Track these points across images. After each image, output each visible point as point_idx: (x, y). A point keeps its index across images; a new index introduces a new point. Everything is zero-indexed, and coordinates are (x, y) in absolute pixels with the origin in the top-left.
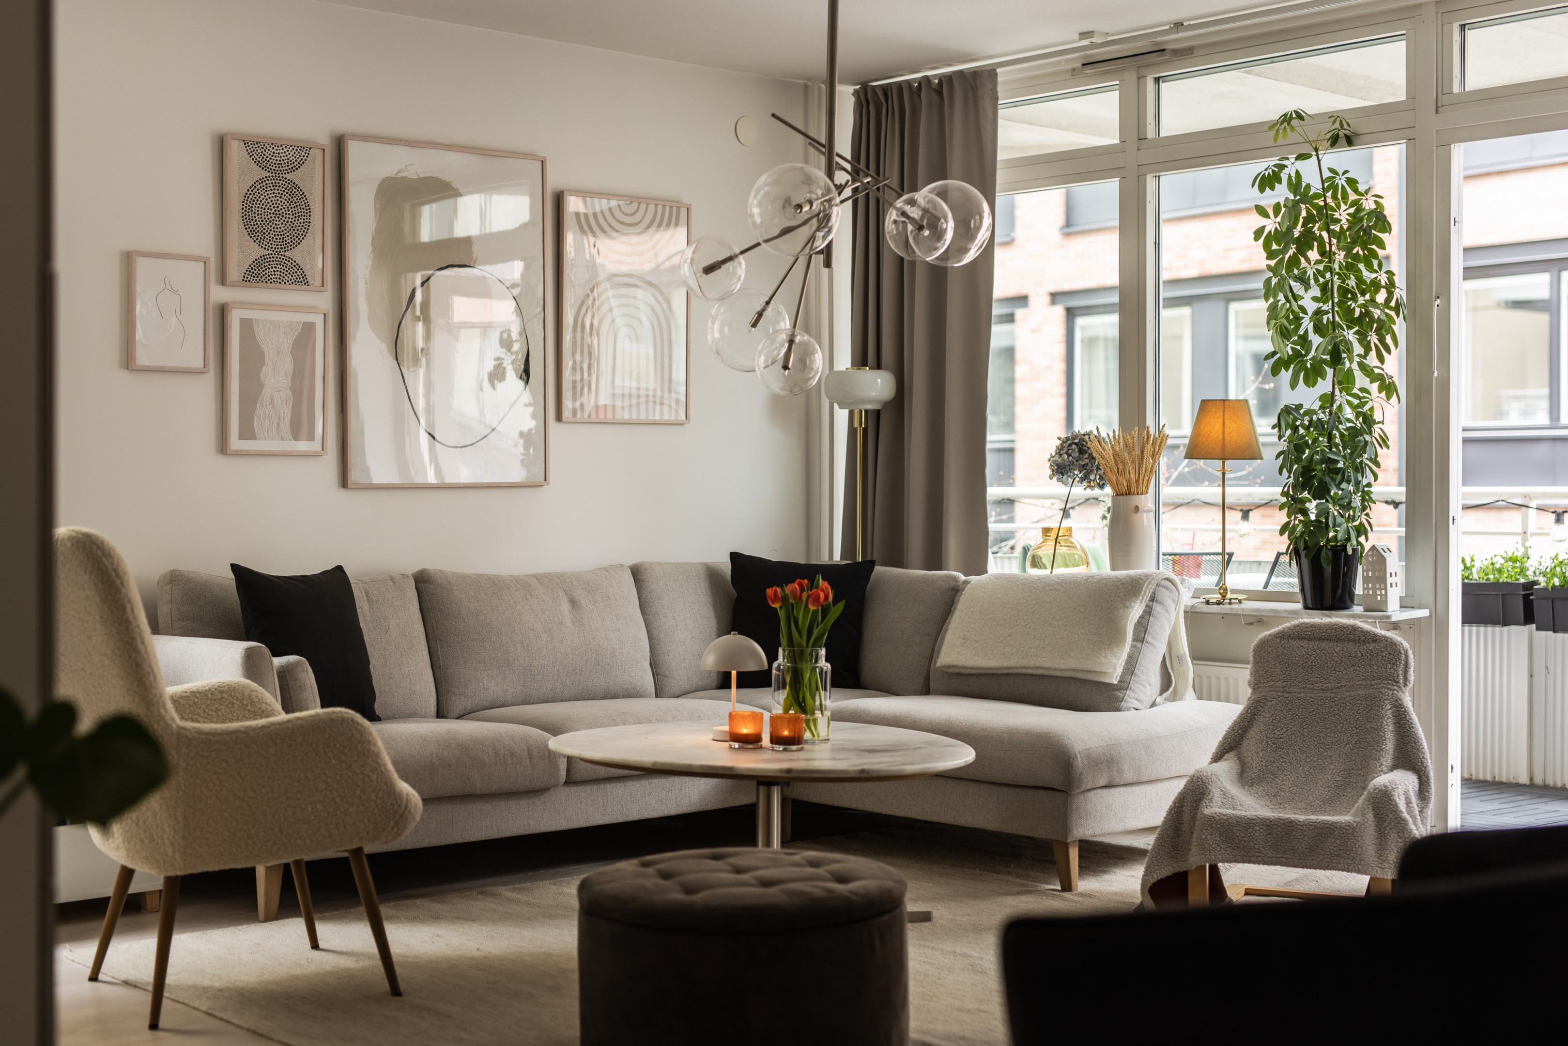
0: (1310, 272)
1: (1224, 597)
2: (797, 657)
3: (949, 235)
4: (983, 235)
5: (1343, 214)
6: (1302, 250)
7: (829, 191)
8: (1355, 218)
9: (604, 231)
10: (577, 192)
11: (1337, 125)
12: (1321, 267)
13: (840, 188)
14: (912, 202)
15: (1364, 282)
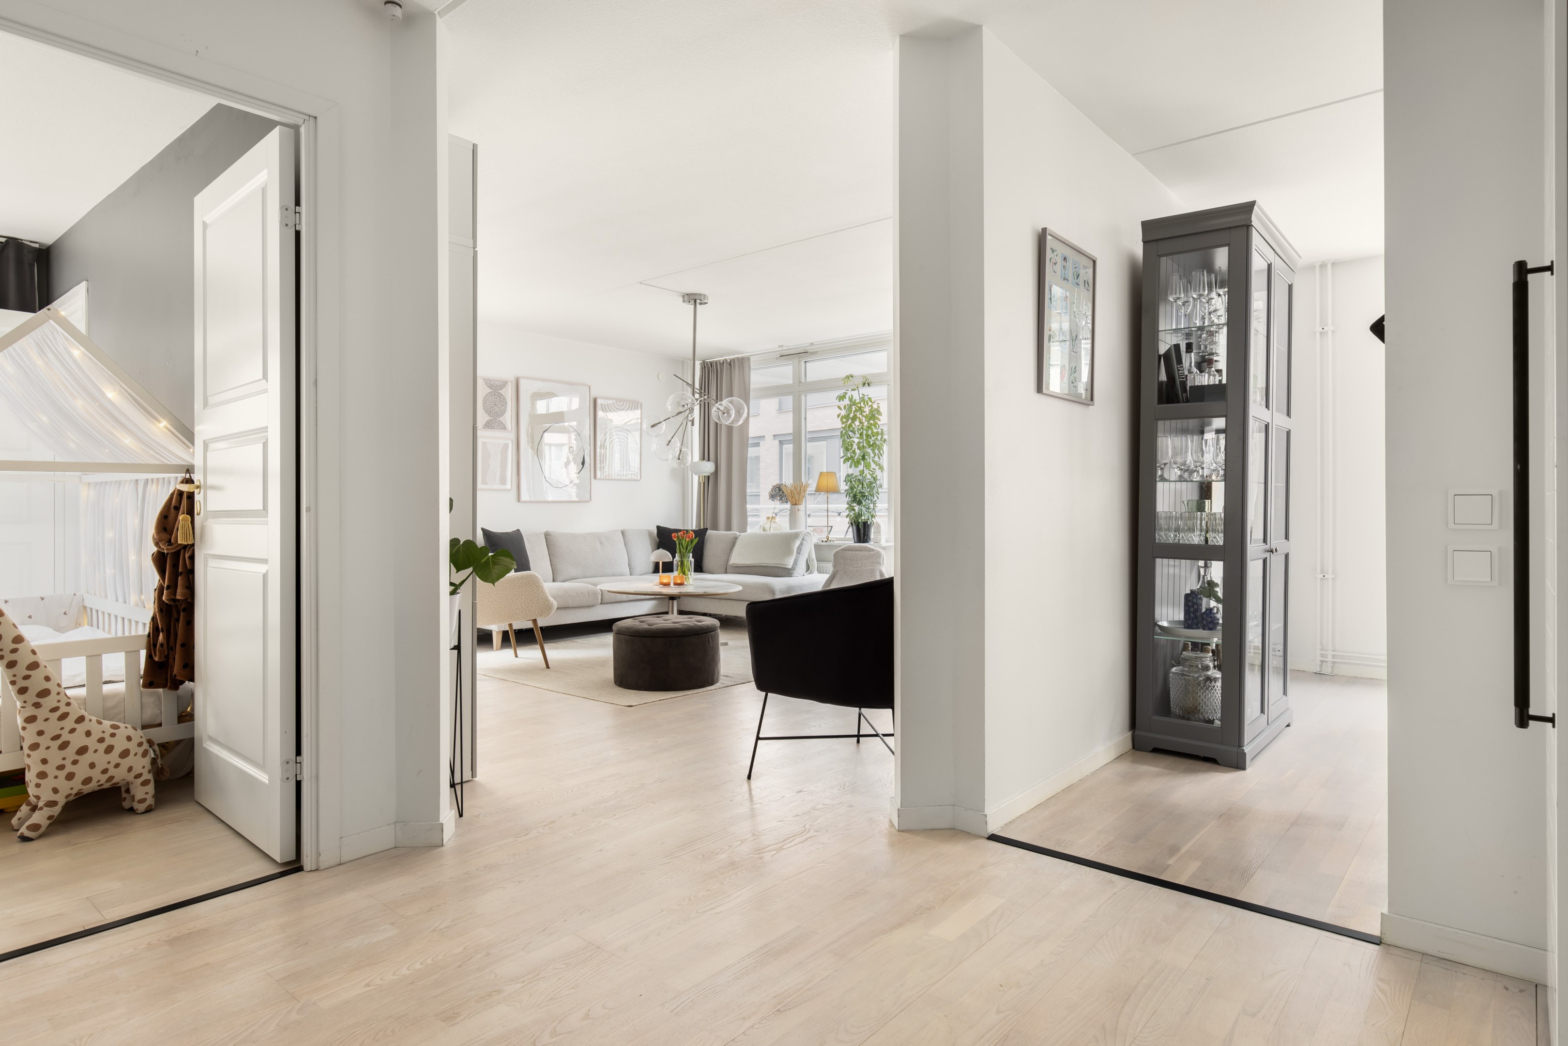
0: (856, 429)
1: (828, 540)
2: (682, 556)
3: (733, 416)
4: (745, 415)
5: (867, 410)
6: (853, 422)
7: (693, 400)
8: (871, 411)
9: (614, 411)
10: (602, 398)
11: (865, 379)
12: (860, 427)
13: (697, 400)
14: (721, 405)
15: (874, 433)
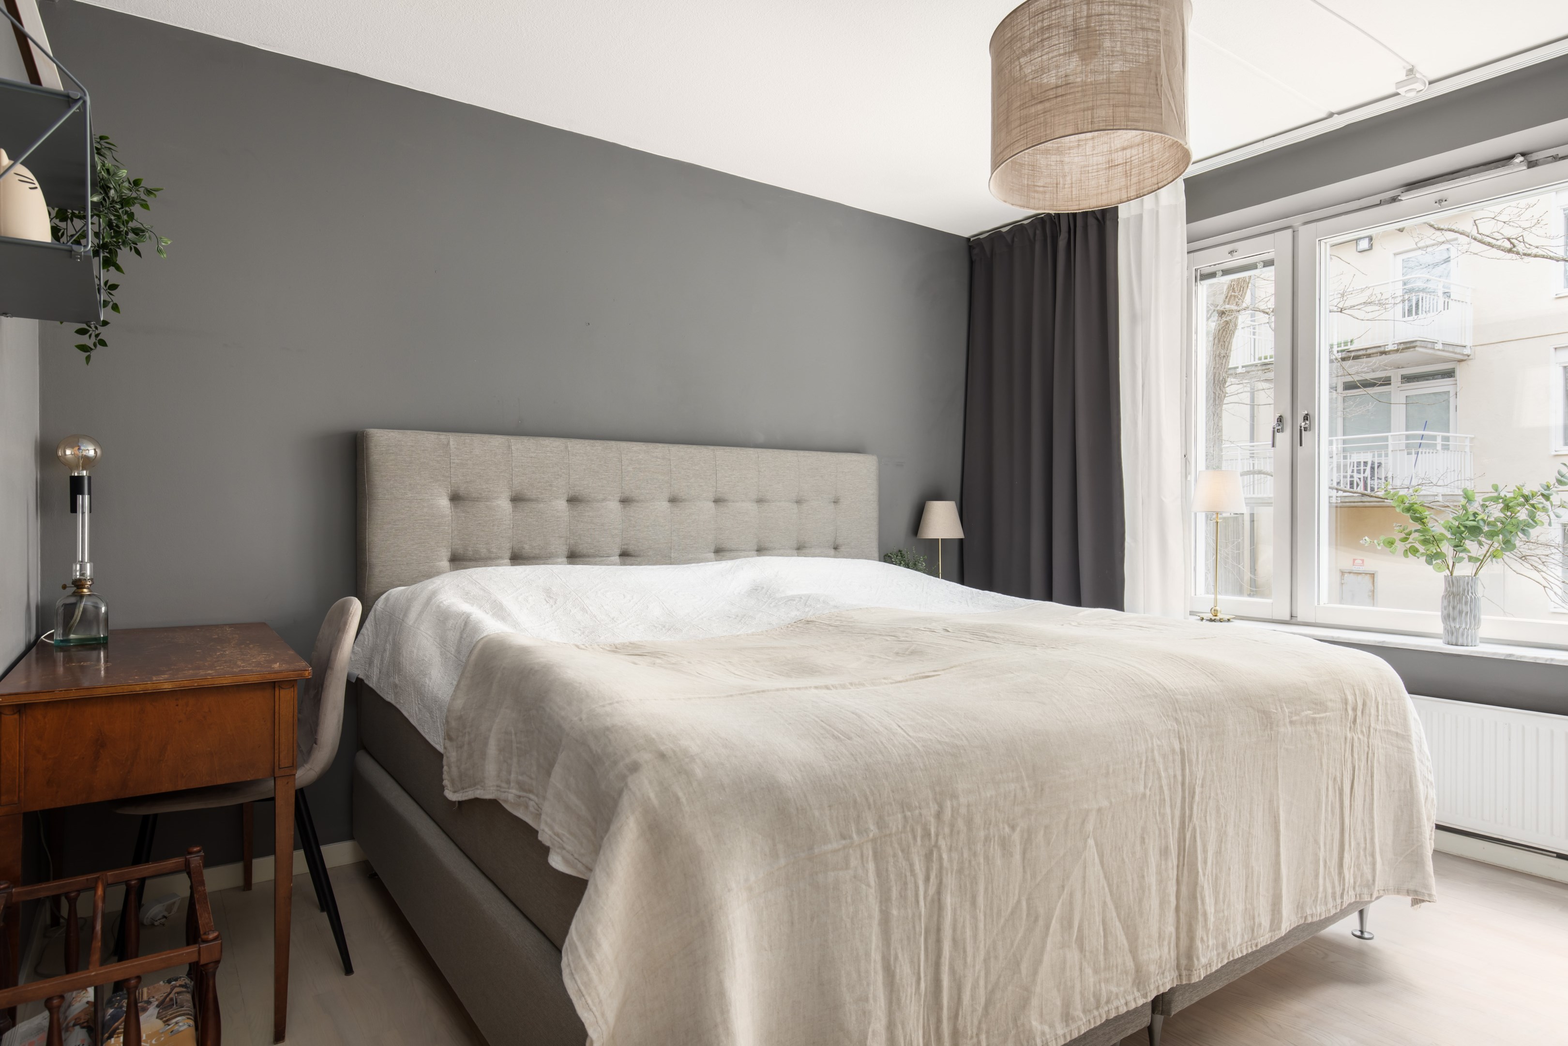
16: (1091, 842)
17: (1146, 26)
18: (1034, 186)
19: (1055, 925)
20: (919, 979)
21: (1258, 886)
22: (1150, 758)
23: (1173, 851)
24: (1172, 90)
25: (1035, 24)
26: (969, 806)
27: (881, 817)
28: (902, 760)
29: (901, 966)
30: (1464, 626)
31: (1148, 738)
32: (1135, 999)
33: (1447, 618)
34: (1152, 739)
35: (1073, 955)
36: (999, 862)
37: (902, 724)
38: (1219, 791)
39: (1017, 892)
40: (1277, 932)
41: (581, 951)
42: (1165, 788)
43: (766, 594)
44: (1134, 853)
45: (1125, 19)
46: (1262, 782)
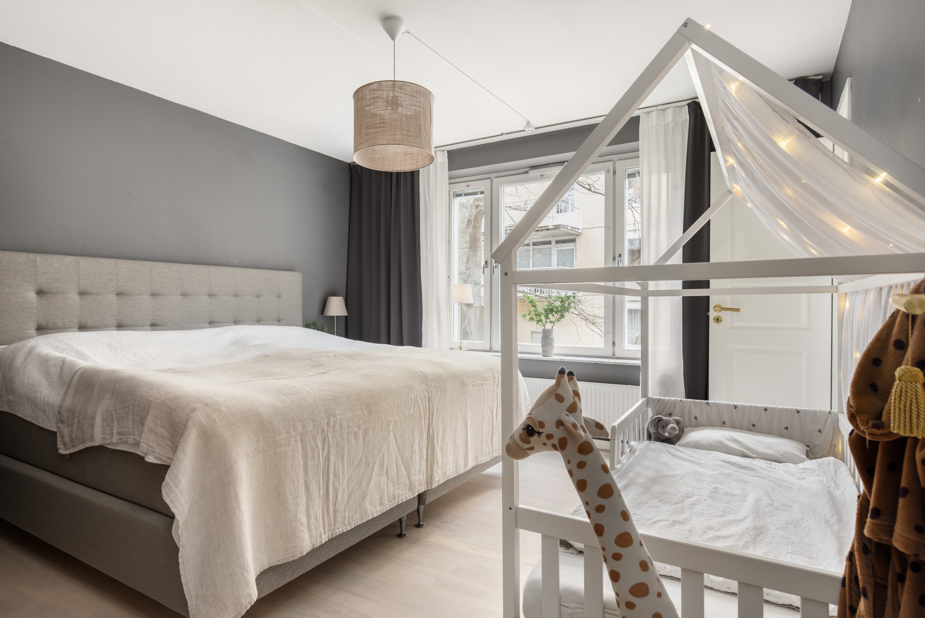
16: (391, 433)
17: (416, 104)
18: (374, 158)
19: (376, 467)
20: (320, 489)
21: (459, 450)
22: (416, 400)
23: (425, 437)
24: (426, 131)
25: (371, 95)
26: (341, 420)
27: (304, 425)
28: (313, 402)
29: (312, 484)
30: (548, 349)
31: (415, 392)
32: (409, 496)
33: (543, 346)
34: (416, 392)
35: (384, 479)
36: (353, 442)
37: (313, 389)
38: (444, 413)
39: (361, 454)
40: (466, 468)
41: (172, 485)
42: (422, 412)
43: (242, 344)
44: (409, 438)
45: (407, 100)
46: (461, 409)
